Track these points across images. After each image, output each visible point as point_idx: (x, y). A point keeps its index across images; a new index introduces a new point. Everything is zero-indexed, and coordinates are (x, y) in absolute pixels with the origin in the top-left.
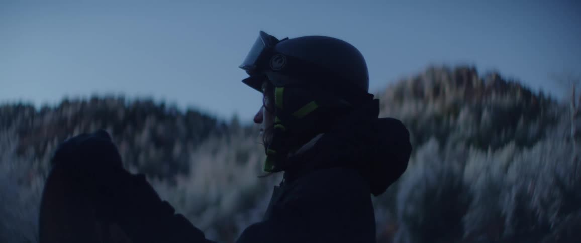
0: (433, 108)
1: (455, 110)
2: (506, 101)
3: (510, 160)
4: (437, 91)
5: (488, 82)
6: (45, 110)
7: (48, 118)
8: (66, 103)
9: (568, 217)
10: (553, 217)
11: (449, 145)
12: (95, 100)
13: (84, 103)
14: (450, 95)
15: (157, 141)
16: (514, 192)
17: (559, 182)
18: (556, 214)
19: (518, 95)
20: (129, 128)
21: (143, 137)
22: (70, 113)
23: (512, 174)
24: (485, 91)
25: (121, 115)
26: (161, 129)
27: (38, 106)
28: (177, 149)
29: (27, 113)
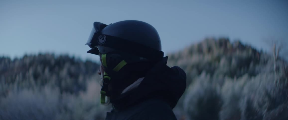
0: (208, 58)
1: (218, 59)
2: (244, 55)
3: (245, 83)
4: (210, 50)
5: (235, 45)
6: (16, 60)
7: (17, 64)
8: (26, 56)
9: (272, 112)
10: (264, 112)
11: (215, 76)
12: (40, 55)
13: (35, 56)
14: (216, 51)
15: (71, 75)
16: (246, 99)
17: (267, 94)
18: (266, 110)
19: (250, 52)
20: (57, 68)
21: (64, 73)
22: (27, 61)
23: (246, 91)
24: (233, 49)
25: (53, 62)
26: (73, 69)
27: (12, 58)
28: (81, 79)
29: (7, 61)
